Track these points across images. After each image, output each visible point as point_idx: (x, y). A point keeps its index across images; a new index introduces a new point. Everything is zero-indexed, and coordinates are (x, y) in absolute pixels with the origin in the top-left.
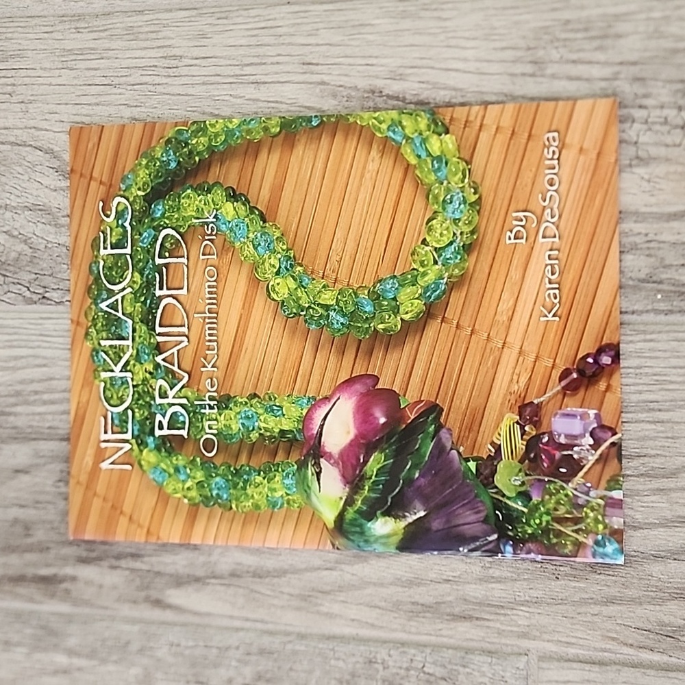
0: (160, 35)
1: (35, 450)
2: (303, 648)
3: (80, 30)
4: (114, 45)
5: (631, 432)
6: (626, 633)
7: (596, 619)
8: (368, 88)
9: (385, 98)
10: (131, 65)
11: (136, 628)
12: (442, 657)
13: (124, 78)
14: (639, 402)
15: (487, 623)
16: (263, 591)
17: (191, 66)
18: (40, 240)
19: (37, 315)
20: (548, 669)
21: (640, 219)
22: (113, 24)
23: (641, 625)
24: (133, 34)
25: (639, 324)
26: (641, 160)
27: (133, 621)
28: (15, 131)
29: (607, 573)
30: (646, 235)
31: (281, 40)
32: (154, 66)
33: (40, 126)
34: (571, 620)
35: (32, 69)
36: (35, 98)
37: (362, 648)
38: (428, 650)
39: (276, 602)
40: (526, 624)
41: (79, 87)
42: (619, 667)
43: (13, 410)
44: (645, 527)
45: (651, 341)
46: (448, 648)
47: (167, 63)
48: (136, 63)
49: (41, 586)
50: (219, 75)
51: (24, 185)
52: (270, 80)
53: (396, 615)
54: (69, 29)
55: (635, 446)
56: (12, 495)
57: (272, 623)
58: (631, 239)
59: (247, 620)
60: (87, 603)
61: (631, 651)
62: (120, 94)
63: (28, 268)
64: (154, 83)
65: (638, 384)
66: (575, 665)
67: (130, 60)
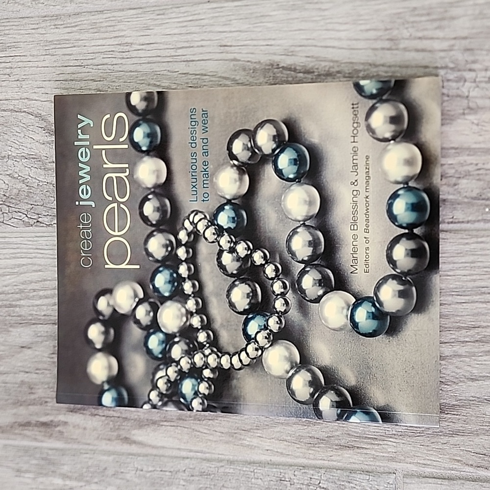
0: (116, 28)
1: (35, 331)
2: (231, 471)
3: (58, 26)
4: (83, 37)
5: (468, 310)
6: (467, 456)
7: (445, 446)
8: (268, 62)
9: (281, 69)
10: (95, 51)
11: (111, 458)
12: (333, 476)
13: (91, 61)
14: (473, 287)
15: (365, 451)
16: (201, 430)
17: (139, 50)
18: (34, 181)
19: (33, 235)
20: (411, 483)
21: (472, 153)
22: (81, 21)
23: (478, 451)
24: (96, 28)
25: (472, 230)
26: (472, 110)
27: (109, 453)
28: (13, 101)
29: (452, 413)
30: (477, 165)
31: (204, 29)
32: (112, 51)
33: (31, 98)
34: (426, 448)
35: (24, 56)
36: (27, 77)
37: (274, 470)
38: (323, 471)
39: (211, 438)
40: (394, 451)
41: (58, 68)
42: (463, 481)
43: (18, 303)
44: (479, 379)
45: (482, 242)
46: (337, 470)
47: (121, 48)
48: (99, 49)
49: (42, 429)
50: (159, 56)
51: (20, 141)
52: (197, 59)
53: (298, 446)
54: (50, 26)
55: (472, 320)
56: (20, 364)
57: (208, 453)
58: (466, 168)
59: (191, 451)
60: (75, 441)
61: (471, 469)
62: (88, 72)
63: (25, 201)
64: (112, 63)
65: (473, 275)
66: (430, 480)
67: (94, 47)
